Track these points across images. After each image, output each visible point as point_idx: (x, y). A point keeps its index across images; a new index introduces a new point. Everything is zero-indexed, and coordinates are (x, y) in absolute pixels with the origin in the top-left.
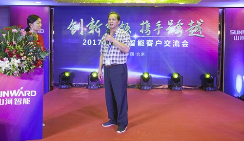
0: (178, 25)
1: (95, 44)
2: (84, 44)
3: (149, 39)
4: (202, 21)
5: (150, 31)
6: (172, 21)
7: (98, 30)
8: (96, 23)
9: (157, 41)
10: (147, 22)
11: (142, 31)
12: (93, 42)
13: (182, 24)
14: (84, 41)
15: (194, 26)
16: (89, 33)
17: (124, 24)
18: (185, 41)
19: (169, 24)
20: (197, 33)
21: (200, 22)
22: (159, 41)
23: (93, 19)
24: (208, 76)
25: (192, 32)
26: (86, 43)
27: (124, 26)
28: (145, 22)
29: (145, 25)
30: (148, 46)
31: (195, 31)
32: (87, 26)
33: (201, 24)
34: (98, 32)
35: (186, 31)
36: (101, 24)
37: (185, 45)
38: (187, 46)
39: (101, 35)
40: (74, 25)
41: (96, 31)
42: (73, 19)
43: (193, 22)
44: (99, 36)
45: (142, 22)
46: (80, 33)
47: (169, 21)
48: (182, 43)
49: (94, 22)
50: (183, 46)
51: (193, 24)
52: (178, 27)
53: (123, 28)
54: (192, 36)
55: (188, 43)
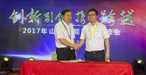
0: (110, 15)
1: (34, 32)
2: (24, 32)
4: (133, 11)
5: (84, 20)
6: (105, 11)
7: (37, 19)
8: (36, 14)
10: (82, 12)
11: (77, 21)
12: (32, 31)
13: (114, 14)
15: (125, 16)
16: (29, 22)
17: (60, 15)
19: (102, 14)
20: (128, 23)
21: (131, 12)
23: (33, 10)
25: (124, 22)
26: (26, 31)
28: (80, 12)
29: (80, 15)
31: (126, 20)
32: (27, 16)
33: (132, 14)
34: (37, 21)
35: (118, 21)
36: (40, 14)
37: (117, 34)
38: (119, 35)
39: (40, 24)
40: (16, 15)
41: (35, 21)
42: (14, 10)
43: (125, 13)
44: (38, 25)
45: (78, 13)
46: (21, 22)
47: (102, 12)
48: (115, 31)
49: (34, 12)
50: (115, 34)
51: (125, 14)
52: (110, 17)
53: (60, 18)
54: (124, 25)
55: (120, 31)
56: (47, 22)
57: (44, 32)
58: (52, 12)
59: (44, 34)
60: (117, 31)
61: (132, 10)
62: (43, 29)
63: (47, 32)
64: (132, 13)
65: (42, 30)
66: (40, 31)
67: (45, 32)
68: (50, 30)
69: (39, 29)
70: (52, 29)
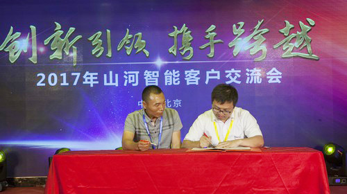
0: (255, 33)
1: (65, 83)
2: (39, 84)
3: (189, 67)
4: (312, 22)
5: (191, 49)
6: (242, 24)
7: (71, 50)
8: (68, 35)
9: (208, 73)
10: (184, 28)
11: (172, 50)
12: (60, 79)
13: (265, 30)
14: (41, 77)
15: (293, 35)
16: (52, 57)
17: (130, 36)
19: (236, 31)
20: (301, 51)
21: (307, 23)
22: (213, 71)
23: (59, 26)
24: (330, 150)
25: (289, 49)
26: (46, 81)
28: (179, 29)
29: (180, 36)
30: (188, 84)
31: (296, 44)
32: (46, 42)
33: (309, 28)
34: (71, 55)
35: (275, 47)
36: (79, 37)
37: (274, 79)
38: (279, 82)
39: (80, 62)
40: (16, 40)
41: (67, 53)
42: (12, 28)
43: (292, 26)
44: (75, 65)
45: (173, 30)
46: (30, 59)
47: (234, 26)
48: (268, 74)
49: (62, 32)
50: (270, 82)
51: (292, 31)
52: (255, 38)
53: (129, 45)
54: (290, 58)
55: (280, 74)
56: (98, 56)
57: (92, 80)
58: (108, 31)
59: (92, 86)
60: (274, 72)
61: (309, 19)
62: (87, 73)
63: (97, 82)
64: (311, 26)
65: (84, 77)
66: (81, 79)
67: (94, 80)
68: (105, 76)
69: (78, 74)
70: (111, 73)
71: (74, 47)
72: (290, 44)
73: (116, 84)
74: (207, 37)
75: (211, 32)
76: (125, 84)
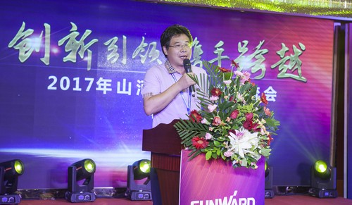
0: (257, 52)
1: (77, 88)
2: (50, 87)
4: (303, 47)
5: (201, 62)
6: (246, 42)
7: (86, 54)
8: (83, 38)
10: (196, 41)
12: (73, 84)
13: (265, 51)
14: (52, 80)
15: (288, 57)
16: (65, 59)
18: (270, 88)
19: (240, 49)
20: (292, 73)
21: (299, 48)
24: (322, 167)
25: (284, 70)
26: (57, 85)
27: (146, 48)
31: (290, 67)
32: (61, 42)
33: (300, 52)
34: (86, 59)
35: (272, 67)
37: (270, 98)
38: (274, 100)
40: (28, 37)
41: (82, 57)
42: (24, 24)
43: (287, 49)
44: (89, 69)
46: (42, 60)
47: (240, 43)
48: (265, 92)
49: (77, 34)
51: (287, 53)
52: (257, 57)
53: (143, 54)
54: (284, 78)
55: (276, 92)
56: (113, 62)
57: (105, 87)
59: (105, 93)
60: (270, 90)
61: (301, 45)
62: (101, 79)
63: (110, 90)
64: (302, 50)
65: (98, 83)
66: (95, 85)
67: (107, 87)
68: (119, 83)
69: (92, 80)
70: (124, 80)
71: (89, 51)
72: (285, 65)
73: (129, 93)
74: (216, 52)
75: (219, 48)
76: (138, 94)
